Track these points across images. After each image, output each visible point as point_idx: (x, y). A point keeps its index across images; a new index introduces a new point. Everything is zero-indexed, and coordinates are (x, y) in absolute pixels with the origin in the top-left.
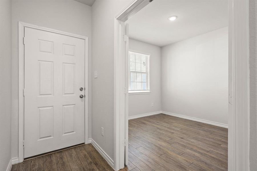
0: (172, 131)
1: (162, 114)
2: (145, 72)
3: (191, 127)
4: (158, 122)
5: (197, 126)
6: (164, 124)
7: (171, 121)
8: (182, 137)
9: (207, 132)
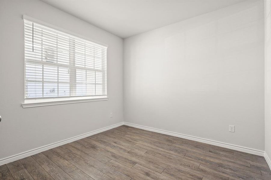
0: (134, 159)
1: (124, 126)
2: (101, 69)
3: (159, 145)
4: (115, 143)
5: (167, 143)
6: (124, 144)
7: (134, 137)
8: (147, 170)
9: (179, 153)
